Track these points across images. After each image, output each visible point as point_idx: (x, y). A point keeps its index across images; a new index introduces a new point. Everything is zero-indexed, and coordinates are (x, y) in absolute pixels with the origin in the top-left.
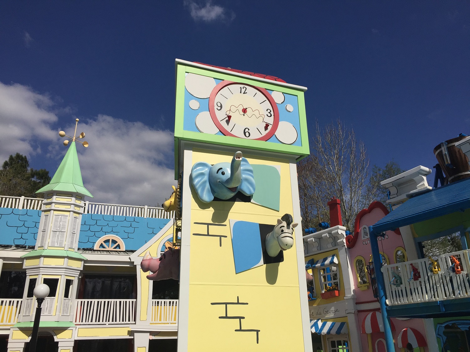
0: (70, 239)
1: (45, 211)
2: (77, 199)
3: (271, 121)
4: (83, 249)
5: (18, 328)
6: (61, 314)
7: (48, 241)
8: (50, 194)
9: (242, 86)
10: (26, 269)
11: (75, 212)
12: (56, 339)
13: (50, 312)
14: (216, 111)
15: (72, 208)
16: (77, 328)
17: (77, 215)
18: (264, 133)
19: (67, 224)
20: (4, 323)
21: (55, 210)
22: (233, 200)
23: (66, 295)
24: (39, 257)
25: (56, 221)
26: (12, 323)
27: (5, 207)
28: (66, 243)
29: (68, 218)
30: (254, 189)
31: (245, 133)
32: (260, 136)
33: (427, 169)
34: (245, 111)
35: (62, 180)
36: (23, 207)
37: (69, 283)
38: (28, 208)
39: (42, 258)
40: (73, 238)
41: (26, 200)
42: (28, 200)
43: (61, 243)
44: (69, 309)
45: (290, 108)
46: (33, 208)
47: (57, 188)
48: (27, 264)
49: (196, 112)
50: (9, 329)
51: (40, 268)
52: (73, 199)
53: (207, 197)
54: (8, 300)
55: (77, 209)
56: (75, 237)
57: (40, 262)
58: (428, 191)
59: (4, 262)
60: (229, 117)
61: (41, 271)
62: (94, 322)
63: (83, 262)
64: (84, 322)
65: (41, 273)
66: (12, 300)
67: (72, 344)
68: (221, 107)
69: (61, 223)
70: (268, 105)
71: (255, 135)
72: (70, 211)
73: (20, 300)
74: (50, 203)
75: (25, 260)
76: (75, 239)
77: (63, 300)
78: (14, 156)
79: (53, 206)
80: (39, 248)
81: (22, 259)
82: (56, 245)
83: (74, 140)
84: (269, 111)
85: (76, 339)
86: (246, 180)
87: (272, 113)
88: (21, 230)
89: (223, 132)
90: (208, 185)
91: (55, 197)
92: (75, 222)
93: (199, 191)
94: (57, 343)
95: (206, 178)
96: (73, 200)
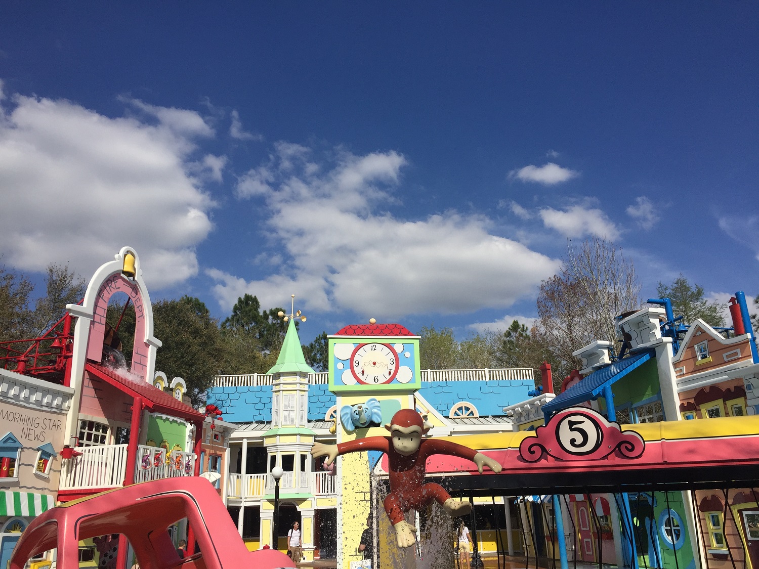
0: (300, 417)
1: (276, 392)
2: (301, 377)
3: (393, 367)
4: (315, 420)
5: (267, 500)
6: (300, 486)
7: (281, 420)
8: (277, 376)
9: (373, 345)
10: (266, 447)
11: (300, 390)
12: (299, 508)
13: (290, 484)
14: (355, 367)
15: (298, 387)
16: (316, 499)
17: (303, 393)
18: (388, 377)
19: (295, 403)
20: (255, 495)
21: (283, 391)
22: (369, 426)
23: (303, 469)
24: (275, 436)
25: (286, 400)
26: (261, 495)
27: (242, 385)
28: (297, 421)
29: (295, 397)
30: (381, 419)
31: (375, 380)
32: (386, 380)
33: (607, 343)
34: (374, 364)
35: (286, 361)
36: (257, 385)
37: (303, 458)
38: (262, 385)
39: (278, 437)
40: (302, 415)
41: (259, 377)
42: (260, 376)
43: (292, 421)
44: (306, 481)
45: (408, 354)
46: (266, 384)
47: (283, 369)
48: (267, 443)
49: (342, 372)
50: (260, 501)
51: (277, 446)
52: (298, 377)
53: (350, 428)
54: (256, 475)
55: (302, 387)
56: (304, 414)
57: (276, 440)
58: (608, 365)
59: (249, 441)
60: (363, 372)
61: (278, 448)
62: (329, 493)
63: (313, 437)
64: (321, 493)
65: (278, 450)
66: (259, 475)
67: (313, 513)
68: (358, 363)
69: (290, 402)
70: (392, 356)
71: (382, 380)
72: (296, 390)
73: (265, 475)
74: (279, 384)
75: (264, 439)
76: (304, 415)
77: (300, 474)
78: (243, 297)
79: (282, 387)
80: (275, 427)
81: (262, 438)
82: (288, 424)
83: (292, 318)
84: (392, 360)
85: (316, 508)
86: (376, 413)
87: (394, 361)
88: (258, 406)
89: (360, 382)
90: (350, 420)
91: (282, 378)
92: (302, 399)
93: (345, 425)
94: (300, 512)
95: (349, 416)
96: (297, 379)
